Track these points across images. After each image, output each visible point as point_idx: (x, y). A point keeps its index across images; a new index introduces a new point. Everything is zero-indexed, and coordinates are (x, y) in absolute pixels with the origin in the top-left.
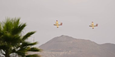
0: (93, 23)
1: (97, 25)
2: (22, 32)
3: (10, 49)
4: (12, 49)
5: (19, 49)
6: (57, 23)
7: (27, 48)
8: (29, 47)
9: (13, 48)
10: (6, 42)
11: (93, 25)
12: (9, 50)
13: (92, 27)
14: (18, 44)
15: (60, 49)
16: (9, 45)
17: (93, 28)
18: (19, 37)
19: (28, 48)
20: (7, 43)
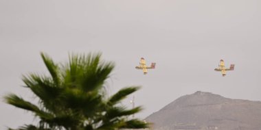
0: (222, 64)
1: (232, 68)
2: (104, 85)
3: (80, 124)
4: (85, 125)
5: (100, 123)
6: (143, 64)
7: (117, 122)
8: (123, 120)
9: (86, 123)
10: (70, 109)
11: (224, 68)
12: (78, 127)
13: (221, 73)
14: (98, 113)
15: (195, 124)
16: (78, 115)
17: (224, 75)
18: (100, 97)
19: (120, 121)
20: (73, 112)
